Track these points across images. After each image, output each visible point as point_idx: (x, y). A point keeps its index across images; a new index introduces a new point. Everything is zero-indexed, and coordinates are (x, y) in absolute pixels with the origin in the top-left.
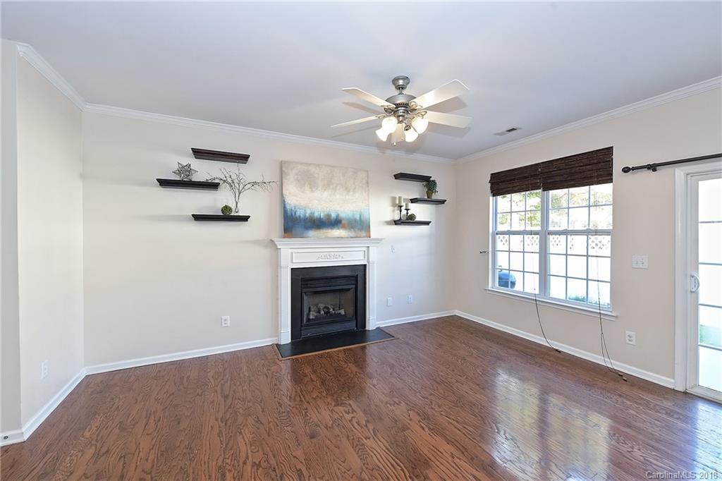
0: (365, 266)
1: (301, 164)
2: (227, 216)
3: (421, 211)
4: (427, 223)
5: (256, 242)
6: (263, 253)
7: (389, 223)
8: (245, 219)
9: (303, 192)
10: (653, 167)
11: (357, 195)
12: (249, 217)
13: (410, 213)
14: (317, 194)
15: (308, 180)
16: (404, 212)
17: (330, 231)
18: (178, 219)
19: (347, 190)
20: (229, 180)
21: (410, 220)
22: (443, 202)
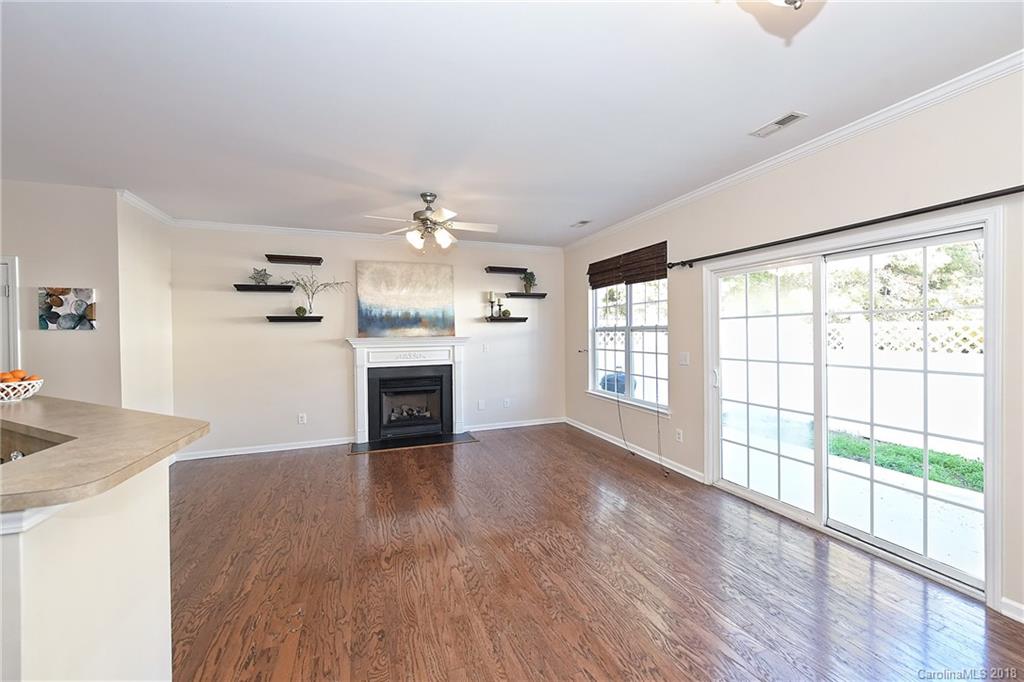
0: (451, 365)
1: (378, 262)
2: (300, 317)
3: (516, 307)
4: (524, 320)
5: (332, 342)
6: (340, 352)
7: (480, 320)
8: (318, 319)
9: (379, 291)
11: (440, 292)
12: (322, 317)
13: (503, 309)
14: (394, 292)
15: (384, 278)
16: (496, 308)
17: (408, 330)
18: (256, 320)
19: (428, 287)
20: (302, 282)
21: (504, 317)
22: (543, 296)
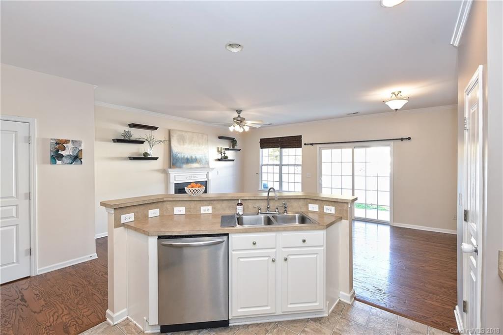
0: (207, 181)
1: (179, 131)
2: (145, 157)
3: (230, 154)
4: (233, 160)
5: (158, 171)
6: (161, 176)
7: (216, 160)
8: (156, 159)
9: (180, 145)
10: (312, 144)
11: (203, 147)
12: (158, 158)
13: (226, 155)
14: (186, 146)
15: (182, 140)
16: (223, 155)
17: (192, 164)
18: (125, 159)
19: (199, 144)
20: (149, 140)
21: (225, 159)
22: (239, 150)
